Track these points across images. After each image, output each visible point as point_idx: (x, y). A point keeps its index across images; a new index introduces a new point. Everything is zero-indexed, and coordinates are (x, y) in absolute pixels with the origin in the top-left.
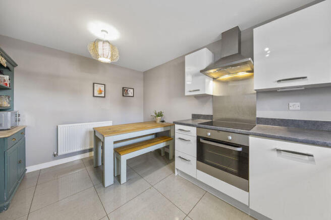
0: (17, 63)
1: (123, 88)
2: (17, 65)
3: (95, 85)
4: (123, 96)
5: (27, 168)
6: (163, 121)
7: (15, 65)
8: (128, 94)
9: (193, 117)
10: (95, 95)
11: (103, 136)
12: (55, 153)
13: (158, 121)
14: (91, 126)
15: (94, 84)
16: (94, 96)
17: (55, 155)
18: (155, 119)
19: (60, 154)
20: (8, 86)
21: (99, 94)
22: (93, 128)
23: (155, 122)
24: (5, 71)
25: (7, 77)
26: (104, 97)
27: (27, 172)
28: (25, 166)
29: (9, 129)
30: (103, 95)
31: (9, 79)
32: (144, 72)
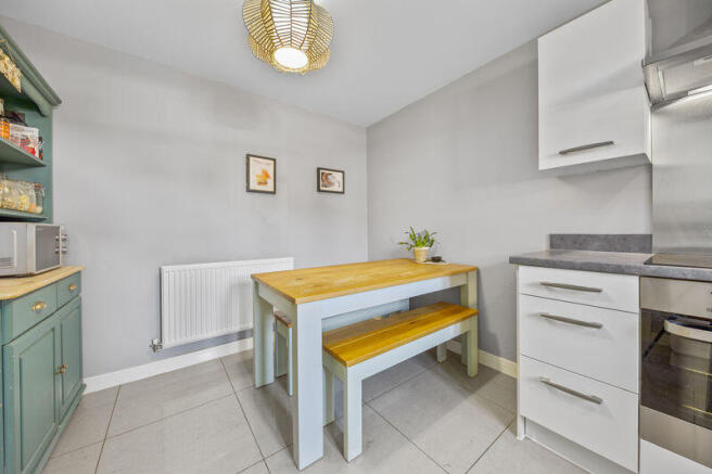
0: (61, 97)
1: (319, 169)
2: (59, 102)
3: (251, 158)
4: (319, 190)
5: (85, 381)
6: (437, 260)
7: (55, 101)
8: (331, 184)
9: (552, 245)
10: (251, 187)
11: (293, 301)
12: (156, 342)
13: (422, 259)
14: (245, 269)
15: (248, 156)
16: (249, 190)
17: (154, 348)
18: (409, 255)
19: (167, 343)
20: (37, 155)
21: (260, 183)
22: (253, 277)
23: (413, 261)
24: (28, 115)
25: (32, 133)
26: (274, 193)
27: (86, 392)
28: (81, 377)
29: (31, 275)
30: (270, 188)
31: (40, 139)
32: (368, 129)
